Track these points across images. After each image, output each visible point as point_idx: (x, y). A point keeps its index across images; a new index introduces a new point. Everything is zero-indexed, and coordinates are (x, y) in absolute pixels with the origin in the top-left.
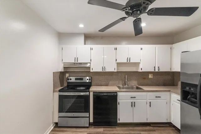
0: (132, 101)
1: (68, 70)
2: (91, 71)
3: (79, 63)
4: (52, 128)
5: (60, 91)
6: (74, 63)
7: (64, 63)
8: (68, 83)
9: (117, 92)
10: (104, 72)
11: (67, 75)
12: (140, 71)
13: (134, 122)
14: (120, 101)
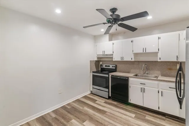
0: (142, 87)
1: (101, 60)
2: (114, 60)
3: (106, 55)
4: (90, 93)
5: (93, 72)
6: (103, 55)
7: (97, 55)
8: (101, 68)
9: (128, 78)
10: (122, 61)
11: (101, 63)
12: (159, 60)
13: (144, 106)
14: (131, 85)
